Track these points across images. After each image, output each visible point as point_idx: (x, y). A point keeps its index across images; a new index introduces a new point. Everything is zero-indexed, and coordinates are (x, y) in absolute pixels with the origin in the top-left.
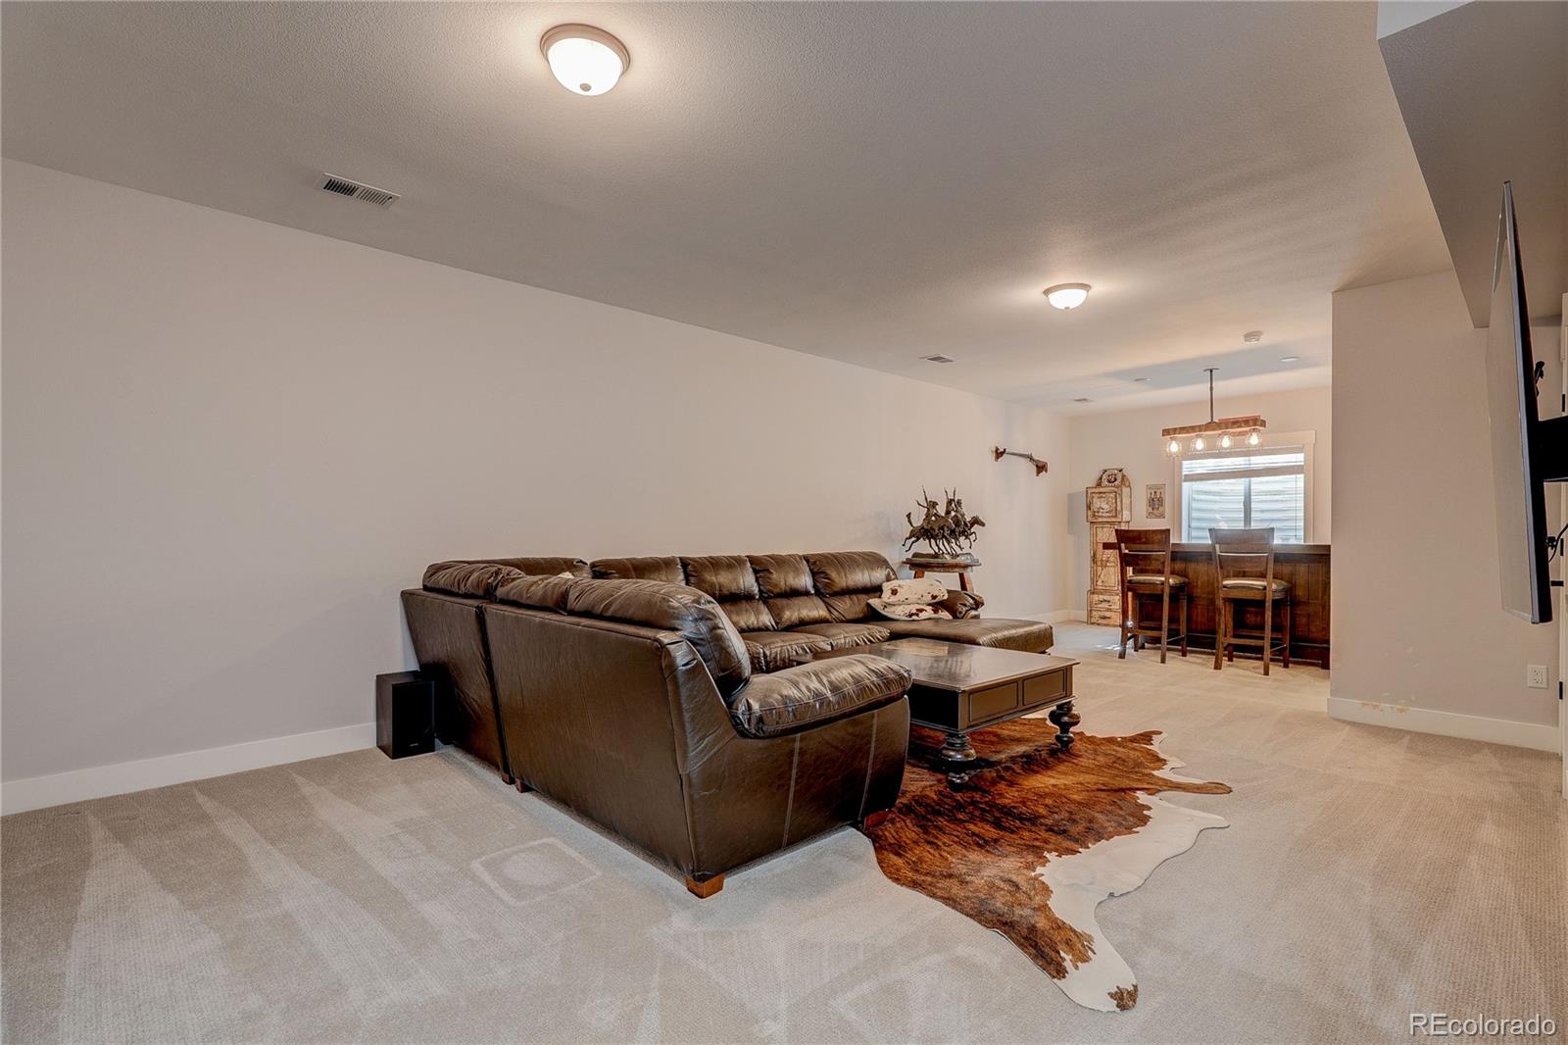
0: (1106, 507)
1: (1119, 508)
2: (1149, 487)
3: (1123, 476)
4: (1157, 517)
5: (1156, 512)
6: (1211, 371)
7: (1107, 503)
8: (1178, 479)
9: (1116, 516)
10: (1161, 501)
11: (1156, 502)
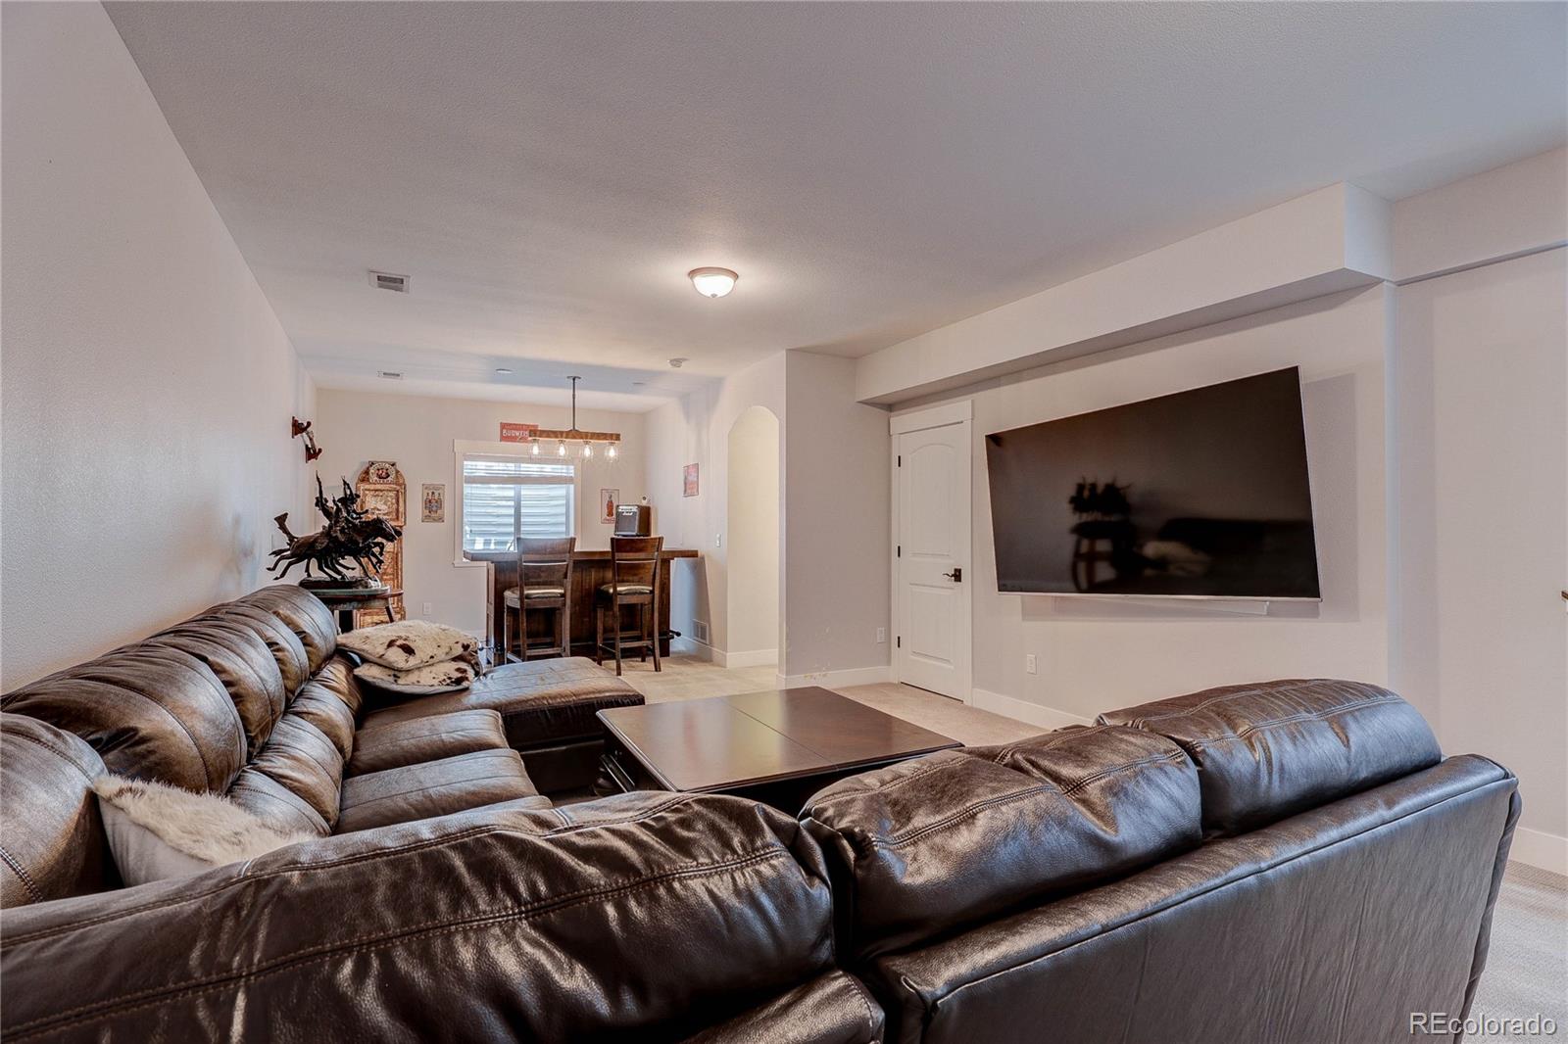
0: (384, 507)
1: (401, 509)
2: (426, 487)
3: (397, 472)
4: (435, 520)
5: (433, 515)
6: (574, 380)
7: (385, 503)
8: (458, 480)
9: (397, 518)
10: (439, 503)
11: (434, 503)
